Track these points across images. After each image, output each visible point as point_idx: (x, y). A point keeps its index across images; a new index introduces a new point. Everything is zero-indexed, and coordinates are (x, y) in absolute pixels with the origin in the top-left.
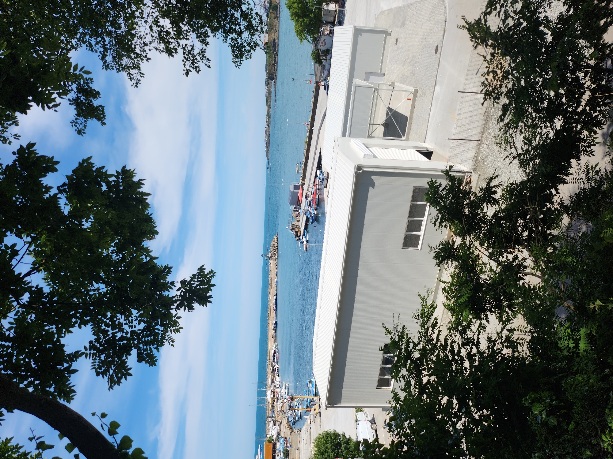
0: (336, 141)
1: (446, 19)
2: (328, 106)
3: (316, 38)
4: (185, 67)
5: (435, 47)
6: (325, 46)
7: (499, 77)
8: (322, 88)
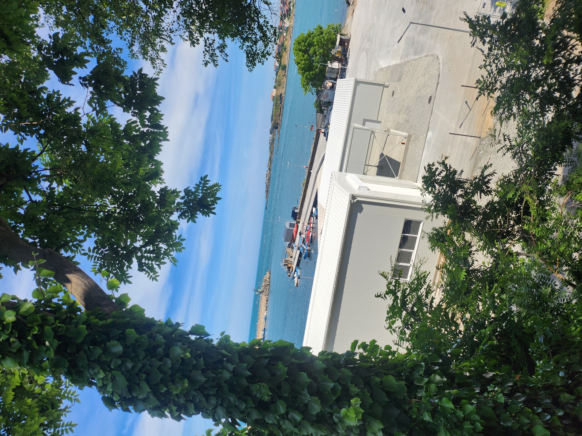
0: (333, 175)
1: (439, 74)
2: (326, 152)
3: (320, 91)
4: (204, 58)
5: (428, 98)
6: (327, 98)
7: (495, 74)
8: (322, 135)
